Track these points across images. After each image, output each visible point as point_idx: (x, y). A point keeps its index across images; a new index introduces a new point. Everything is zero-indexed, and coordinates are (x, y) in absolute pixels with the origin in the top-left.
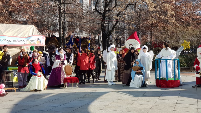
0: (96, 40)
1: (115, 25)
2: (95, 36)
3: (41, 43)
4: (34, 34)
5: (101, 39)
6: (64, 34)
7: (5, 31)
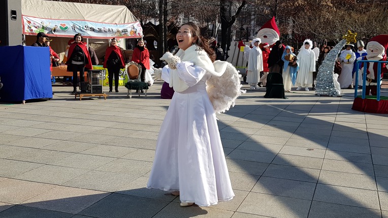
0: (209, 30)
1: (240, 8)
2: (208, 25)
3: (137, 33)
4: (126, 22)
5: (217, 30)
6: (165, 20)
7: (87, 14)
